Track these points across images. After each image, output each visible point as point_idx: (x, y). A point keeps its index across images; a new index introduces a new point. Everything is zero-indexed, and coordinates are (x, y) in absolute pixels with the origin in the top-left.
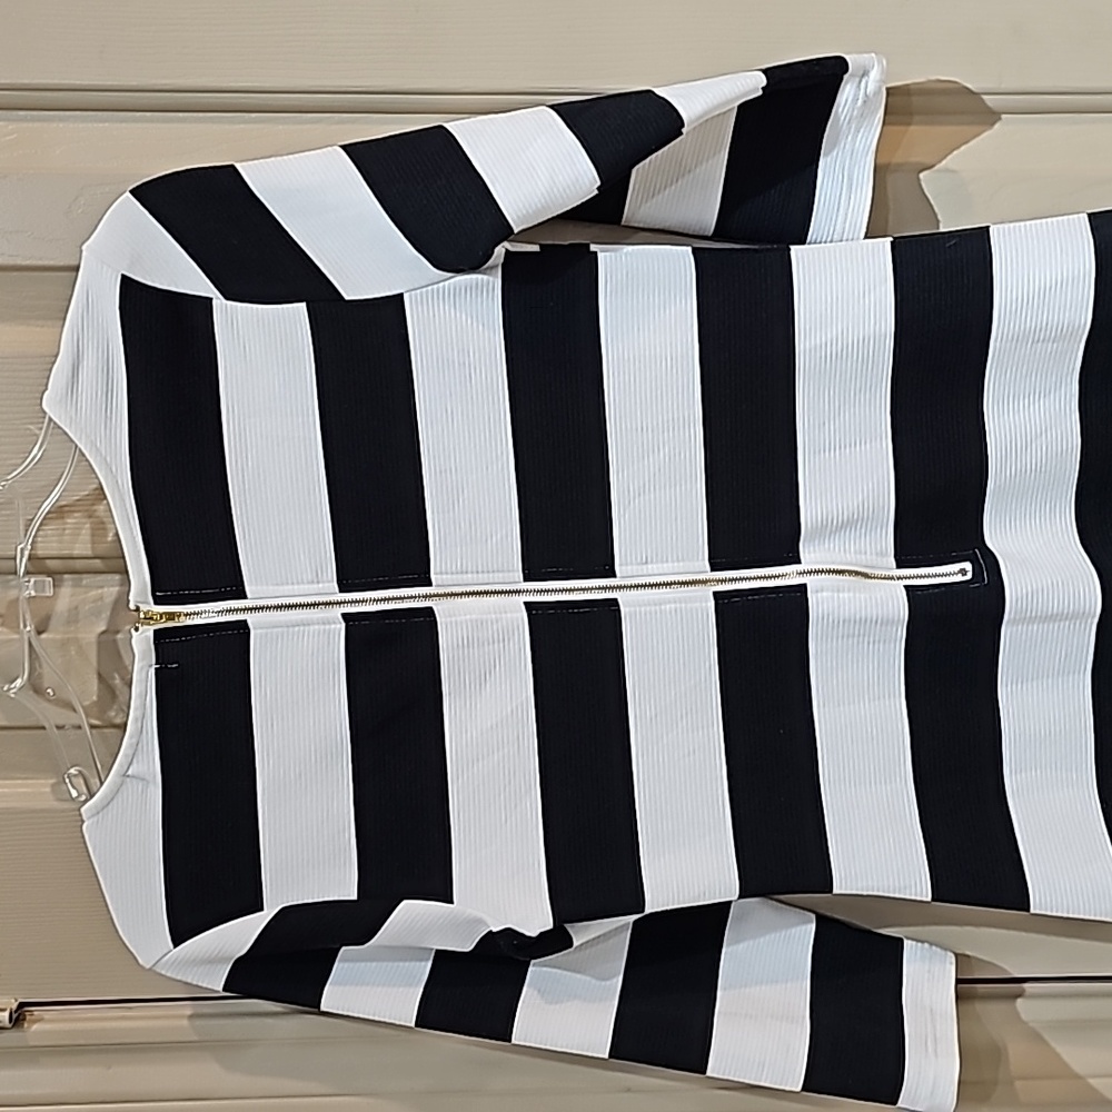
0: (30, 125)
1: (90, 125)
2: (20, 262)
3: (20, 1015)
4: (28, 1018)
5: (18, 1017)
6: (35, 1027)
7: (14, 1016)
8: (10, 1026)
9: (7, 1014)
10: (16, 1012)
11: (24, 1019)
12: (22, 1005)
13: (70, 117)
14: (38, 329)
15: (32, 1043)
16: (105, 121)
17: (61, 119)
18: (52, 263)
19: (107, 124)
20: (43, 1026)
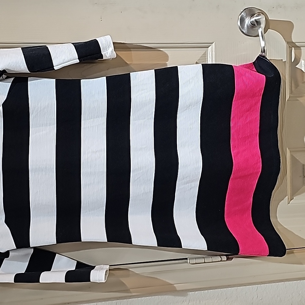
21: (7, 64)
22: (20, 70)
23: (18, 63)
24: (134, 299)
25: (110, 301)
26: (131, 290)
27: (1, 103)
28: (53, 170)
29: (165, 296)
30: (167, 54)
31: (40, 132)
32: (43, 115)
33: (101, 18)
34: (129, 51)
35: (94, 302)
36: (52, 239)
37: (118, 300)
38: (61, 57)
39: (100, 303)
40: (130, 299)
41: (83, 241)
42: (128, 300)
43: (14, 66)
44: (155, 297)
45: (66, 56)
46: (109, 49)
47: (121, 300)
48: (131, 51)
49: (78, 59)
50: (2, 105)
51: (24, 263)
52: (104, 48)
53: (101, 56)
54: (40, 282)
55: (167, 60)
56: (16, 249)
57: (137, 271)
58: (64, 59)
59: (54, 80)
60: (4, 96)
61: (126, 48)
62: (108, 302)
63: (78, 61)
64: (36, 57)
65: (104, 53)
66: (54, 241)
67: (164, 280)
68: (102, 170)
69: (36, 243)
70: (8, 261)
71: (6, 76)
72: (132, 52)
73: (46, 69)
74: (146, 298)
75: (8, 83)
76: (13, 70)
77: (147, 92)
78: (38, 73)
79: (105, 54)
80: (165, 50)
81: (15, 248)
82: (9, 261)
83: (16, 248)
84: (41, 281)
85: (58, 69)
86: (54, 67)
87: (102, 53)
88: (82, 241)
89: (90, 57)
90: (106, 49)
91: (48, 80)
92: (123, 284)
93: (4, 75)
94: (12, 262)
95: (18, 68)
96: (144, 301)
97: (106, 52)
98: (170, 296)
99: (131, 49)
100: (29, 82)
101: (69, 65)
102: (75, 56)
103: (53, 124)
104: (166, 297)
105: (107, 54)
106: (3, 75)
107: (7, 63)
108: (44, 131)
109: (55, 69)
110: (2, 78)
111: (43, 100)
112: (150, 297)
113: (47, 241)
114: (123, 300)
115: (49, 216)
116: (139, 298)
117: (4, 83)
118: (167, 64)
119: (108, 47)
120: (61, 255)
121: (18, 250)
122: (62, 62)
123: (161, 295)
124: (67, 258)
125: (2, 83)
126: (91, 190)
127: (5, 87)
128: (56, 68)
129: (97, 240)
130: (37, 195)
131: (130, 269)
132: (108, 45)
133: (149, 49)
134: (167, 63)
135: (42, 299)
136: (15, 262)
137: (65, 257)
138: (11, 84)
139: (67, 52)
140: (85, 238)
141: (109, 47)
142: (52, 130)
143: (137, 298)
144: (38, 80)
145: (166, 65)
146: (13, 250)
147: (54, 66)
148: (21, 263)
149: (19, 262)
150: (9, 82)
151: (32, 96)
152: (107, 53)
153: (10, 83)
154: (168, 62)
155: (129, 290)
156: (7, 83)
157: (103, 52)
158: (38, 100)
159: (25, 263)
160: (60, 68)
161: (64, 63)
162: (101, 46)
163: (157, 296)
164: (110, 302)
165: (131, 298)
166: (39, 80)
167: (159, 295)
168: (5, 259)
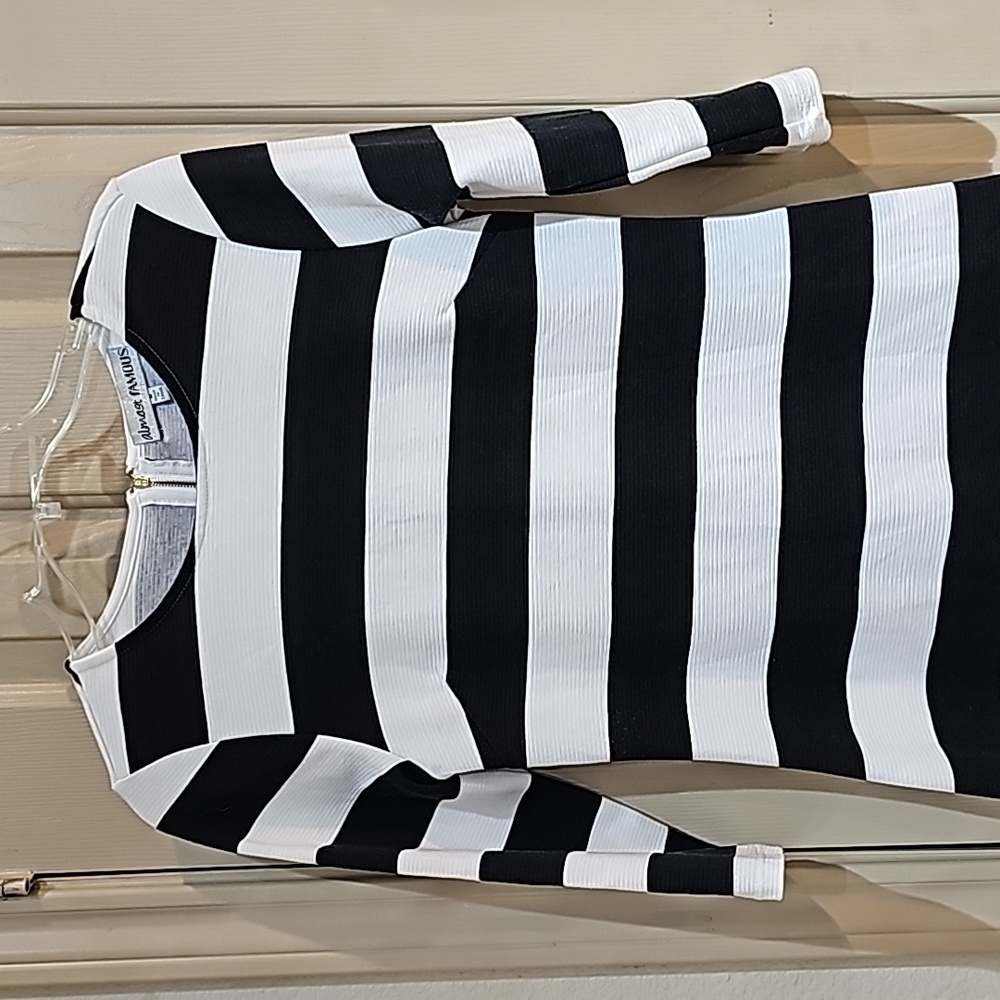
0: (46, 137)
1: (95, 136)
2: (37, 249)
3: (35, 885)
4: (42, 887)
5: (33, 887)
6: (48, 894)
7: (30, 885)
8: (26, 893)
9: (23, 883)
10: (32, 881)
11: (39, 888)
12: (37, 876)
13: (78, 130)
14: (52, 305)
15: (45, 909)
16: (108, 133)
17: (72, 132)
18: (64, 250)
19: (109, 136)
20: (54, 894)
21: (481, 167)
22: (520, 184)
23: (515, 160)
24: (855, 970)
25: (775, 970)
26: (850, 937)
27: (452, 294)
28: (605, 515)
29: (966, 969)
30: (989, 132)
31: (564, 391)
32: (580, 336)
33: (770, 15)
34: (859, 124)
35: (722, 971)
36: (598, 744)
37: (802, 969)
38: (651, 140)
39: (740, 974)
40: (844, 971)
41: (698, 759)
42: (835, 971)
43: (504, 171)
44: (929, 971)
45: (670, 138)
46: (807, 113)
47: (813, 972)
48: (865, 123)
49: (709, 145)
50: (456, 301)
51: (499, 821)
52: (791, 111)
53: (782, 137)
54: (565, 883)
55: (992, 152)
56: (481, 771)
57: (870, 874)
58: (662, 147)
59: (617, 221)
60: (459, 274)
61: (851, 115)
62: (769, 973)
63: (706, 153)
64: (573, 142)
65: (791, 125)
66: (604, 753)
67: (967, 912)
68: (765, 523)
69: (546, 755)
70: (450, 811)
71: (462, 211)
72: (869, 126)
73: (601, 181)
74: (897, 970)
75: (472, 233)
76: (497, 185)
77: (928, 259)
78: (572, 195)
79: (794, 129)
80: (985, 119)
81: (478, 769)
82: (454, 811)
83: (482, 768)
84: (568, 881)
85: (641, 182)
86: (630, 175)
87: (785, 125)
88: (694, 759)
89: (747, 138)
90: (798, 112)
91: (597, 221)
92: (823, 916)
93: (456, 209)
94: (462, 813)
95: (514, 178)
96: (890, 978)
97: (798, 123)
98: (983, 971)
99: (866, 118)
100: (537, 229)
101: (678, 165)
102: (698, 136)
103: (606, 365)
104: (970, 972)
105: (803, 128)
106: (453, 206)
107: (482, 163)
108: (577, 388)
109: (632, 182)
110: (451, 219)
111: (581, 286)
112: (914, 969)
113: (580, 750)
114: (819, 971)
115: (584, 669)
116: (875, 970)
117: (459, 231)
118: (991, 164)
119: (805, 105)
120: (615, 804)
121: (487, 773)
122: (655, 157)
123: (952, 965)
124: (637, 813)
125: (454, 231)
126: (726, 589)
127: (464, 244)
128: (633, 178)
129: (745, 758)
130: (553, 598)
131: (847, 867)
132: (807, 100)
133: (929, 117)
134: (991, 161)
135: (555, 944)
136: (471, 814)
137: (630, 810)
138: (480, 233)
139: (670, 125)
140: (705, 749)
141: (809, 106)
142: (603, 386)
143: (867, 967)
144: (566, 223)
145: (989, 167)
146: (472, 772)
147: (627, 172)
148: (491, 819)
149: (483, 817)
150: (476, 228)
151: (548, 272)
152: (802, 124)
153: (478, 230)
154: (995, 157)
155: (845, 938)
156: (468, 232)
157: (788, 123)
158: (567, 287)
159: (504, 820)
160: (646, 177)
161: (663, 160)
162: (784, 102)
163: (938, 968)
164: (774, 973)
165: (846, 965)
166: (570, 222)
167: (945, 965)
168: (443, 801)
